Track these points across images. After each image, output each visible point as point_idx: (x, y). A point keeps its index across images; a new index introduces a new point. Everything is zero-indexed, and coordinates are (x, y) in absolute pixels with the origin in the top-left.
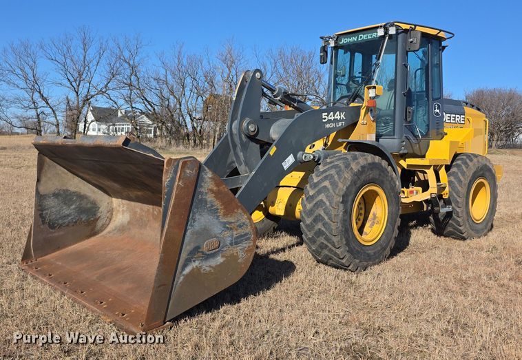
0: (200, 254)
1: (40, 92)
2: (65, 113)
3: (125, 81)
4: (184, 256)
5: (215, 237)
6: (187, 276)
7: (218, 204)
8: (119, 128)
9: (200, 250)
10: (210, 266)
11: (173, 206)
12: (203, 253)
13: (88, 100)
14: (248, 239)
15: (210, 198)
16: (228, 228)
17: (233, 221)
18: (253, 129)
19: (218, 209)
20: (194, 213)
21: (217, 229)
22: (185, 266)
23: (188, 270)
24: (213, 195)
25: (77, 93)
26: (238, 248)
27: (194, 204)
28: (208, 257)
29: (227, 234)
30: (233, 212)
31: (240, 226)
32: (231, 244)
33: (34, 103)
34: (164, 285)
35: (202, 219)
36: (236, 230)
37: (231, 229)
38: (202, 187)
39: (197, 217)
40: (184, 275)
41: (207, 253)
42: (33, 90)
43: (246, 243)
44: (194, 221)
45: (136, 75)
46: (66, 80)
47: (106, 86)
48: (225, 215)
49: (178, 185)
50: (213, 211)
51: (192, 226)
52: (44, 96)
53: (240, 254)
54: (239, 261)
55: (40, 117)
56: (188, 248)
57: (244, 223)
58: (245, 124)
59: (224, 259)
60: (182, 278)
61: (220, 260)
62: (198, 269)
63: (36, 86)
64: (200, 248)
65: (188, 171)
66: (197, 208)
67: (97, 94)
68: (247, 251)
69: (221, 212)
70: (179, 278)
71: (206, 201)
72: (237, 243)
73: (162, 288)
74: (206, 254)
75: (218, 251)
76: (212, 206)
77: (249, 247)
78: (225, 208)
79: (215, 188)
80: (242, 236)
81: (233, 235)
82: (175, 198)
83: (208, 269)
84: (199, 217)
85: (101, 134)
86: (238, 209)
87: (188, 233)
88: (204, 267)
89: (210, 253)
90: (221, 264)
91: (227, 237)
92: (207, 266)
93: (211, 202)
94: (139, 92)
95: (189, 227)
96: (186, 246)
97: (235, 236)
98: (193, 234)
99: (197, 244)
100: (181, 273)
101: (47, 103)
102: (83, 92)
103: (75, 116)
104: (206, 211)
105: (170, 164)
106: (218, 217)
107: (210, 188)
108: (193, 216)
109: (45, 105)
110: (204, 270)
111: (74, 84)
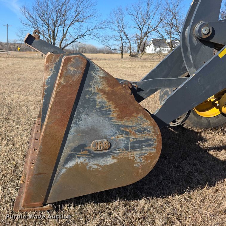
0: (86, 152)
1: (124, 32)
2: (135, 42)
3: (169, 22)
4: (66, 151)
5: (106, 138)
6: (70, 169)
7: (110, 105)
8: (166, 50)
9: (87, 148)
10: (98, 165)
11: (53, 103)
12: (89, 151)
13: (147, 34)
14: (151, 145)
15: (100, 98)
16: (123, 132)
17: (130, 125)
18: (205, 32)
19: (111, 111)
20: (80, 112)
21: (108, 131)
22: (67, 160)
23: (71, 164)
24: (105, 96)
25: (142, 31)
26: (135, 153)
27: (80, 103)
28: (94, 156)
29: (122, 137)
30: (131, 115)
31: (140, 131)
32: (126, 148)
33: (121, 37)
34: (43, 174)
35: (90, 119)
36: (134, 134)
37: (127, 133)
38: (90, 86)
39: (83, 116)
40: (66, 168)
41: (95, 152)
42: (121, 31)
43: (146, 150)
44: (80, 120)
45: (176, 19)
46: (137, 25)
47: (157, 26)
48: (119, 118)
49: (59, 83)
50: (104, 112)
51: (77, 124)
52: (126, 34)
53: (138, 159)
54: (136, 165)
55: (123, 44)
56: (72, 144)
57: (145, 129)
58: (197, 27)
59: (116, 161)
60: (64, 170)
61: (110, 160)
62: (84, 166)
63: (123, 29)
64: (86, 146)
65: (72, 69)
66: (84, 108)
67: (152, 31)
68: (146, 157)
69: (115, 115)
70: (61, 170)
71: (94, 101)
72: (133, 148)
73: (41, 176)
74: (93, 153)
75: (108, 152)
76: (103, 107)
77: (150, 153)
78: (120, 111)
79: (107, 89)
80: (141, 141)
81: (129, 139)
82: (56, 96)
83: (95, 167)
84: (86, 117)
85: (156, 53)
86: (138, 113)
87: (72, 131)
88: (90, 165)
89: (98, 152)
90: (111, 165)
91: (121, 140)
92: (93, 164)
93: (101, 102)
94: (176, 28)
95: (73, 125)
96: (70, 142)
97: (131, 140)
98: (77, 131)
99: (82, 143)
100: (63, 165)
101: (127, 37)
102: (145, 30)
103: (139, 43)
104: (94, 111)
105: (51, 60)
106: (110, 119)
107: (100, 88)
108: (78, 115)
109: (126, 38)
110: (91, 167)
111: (140, 26)
